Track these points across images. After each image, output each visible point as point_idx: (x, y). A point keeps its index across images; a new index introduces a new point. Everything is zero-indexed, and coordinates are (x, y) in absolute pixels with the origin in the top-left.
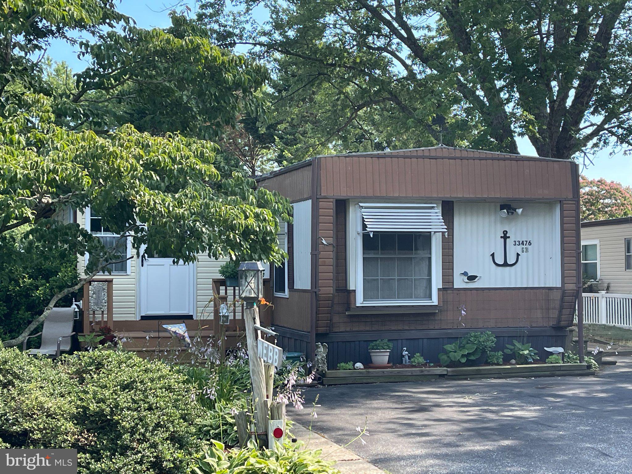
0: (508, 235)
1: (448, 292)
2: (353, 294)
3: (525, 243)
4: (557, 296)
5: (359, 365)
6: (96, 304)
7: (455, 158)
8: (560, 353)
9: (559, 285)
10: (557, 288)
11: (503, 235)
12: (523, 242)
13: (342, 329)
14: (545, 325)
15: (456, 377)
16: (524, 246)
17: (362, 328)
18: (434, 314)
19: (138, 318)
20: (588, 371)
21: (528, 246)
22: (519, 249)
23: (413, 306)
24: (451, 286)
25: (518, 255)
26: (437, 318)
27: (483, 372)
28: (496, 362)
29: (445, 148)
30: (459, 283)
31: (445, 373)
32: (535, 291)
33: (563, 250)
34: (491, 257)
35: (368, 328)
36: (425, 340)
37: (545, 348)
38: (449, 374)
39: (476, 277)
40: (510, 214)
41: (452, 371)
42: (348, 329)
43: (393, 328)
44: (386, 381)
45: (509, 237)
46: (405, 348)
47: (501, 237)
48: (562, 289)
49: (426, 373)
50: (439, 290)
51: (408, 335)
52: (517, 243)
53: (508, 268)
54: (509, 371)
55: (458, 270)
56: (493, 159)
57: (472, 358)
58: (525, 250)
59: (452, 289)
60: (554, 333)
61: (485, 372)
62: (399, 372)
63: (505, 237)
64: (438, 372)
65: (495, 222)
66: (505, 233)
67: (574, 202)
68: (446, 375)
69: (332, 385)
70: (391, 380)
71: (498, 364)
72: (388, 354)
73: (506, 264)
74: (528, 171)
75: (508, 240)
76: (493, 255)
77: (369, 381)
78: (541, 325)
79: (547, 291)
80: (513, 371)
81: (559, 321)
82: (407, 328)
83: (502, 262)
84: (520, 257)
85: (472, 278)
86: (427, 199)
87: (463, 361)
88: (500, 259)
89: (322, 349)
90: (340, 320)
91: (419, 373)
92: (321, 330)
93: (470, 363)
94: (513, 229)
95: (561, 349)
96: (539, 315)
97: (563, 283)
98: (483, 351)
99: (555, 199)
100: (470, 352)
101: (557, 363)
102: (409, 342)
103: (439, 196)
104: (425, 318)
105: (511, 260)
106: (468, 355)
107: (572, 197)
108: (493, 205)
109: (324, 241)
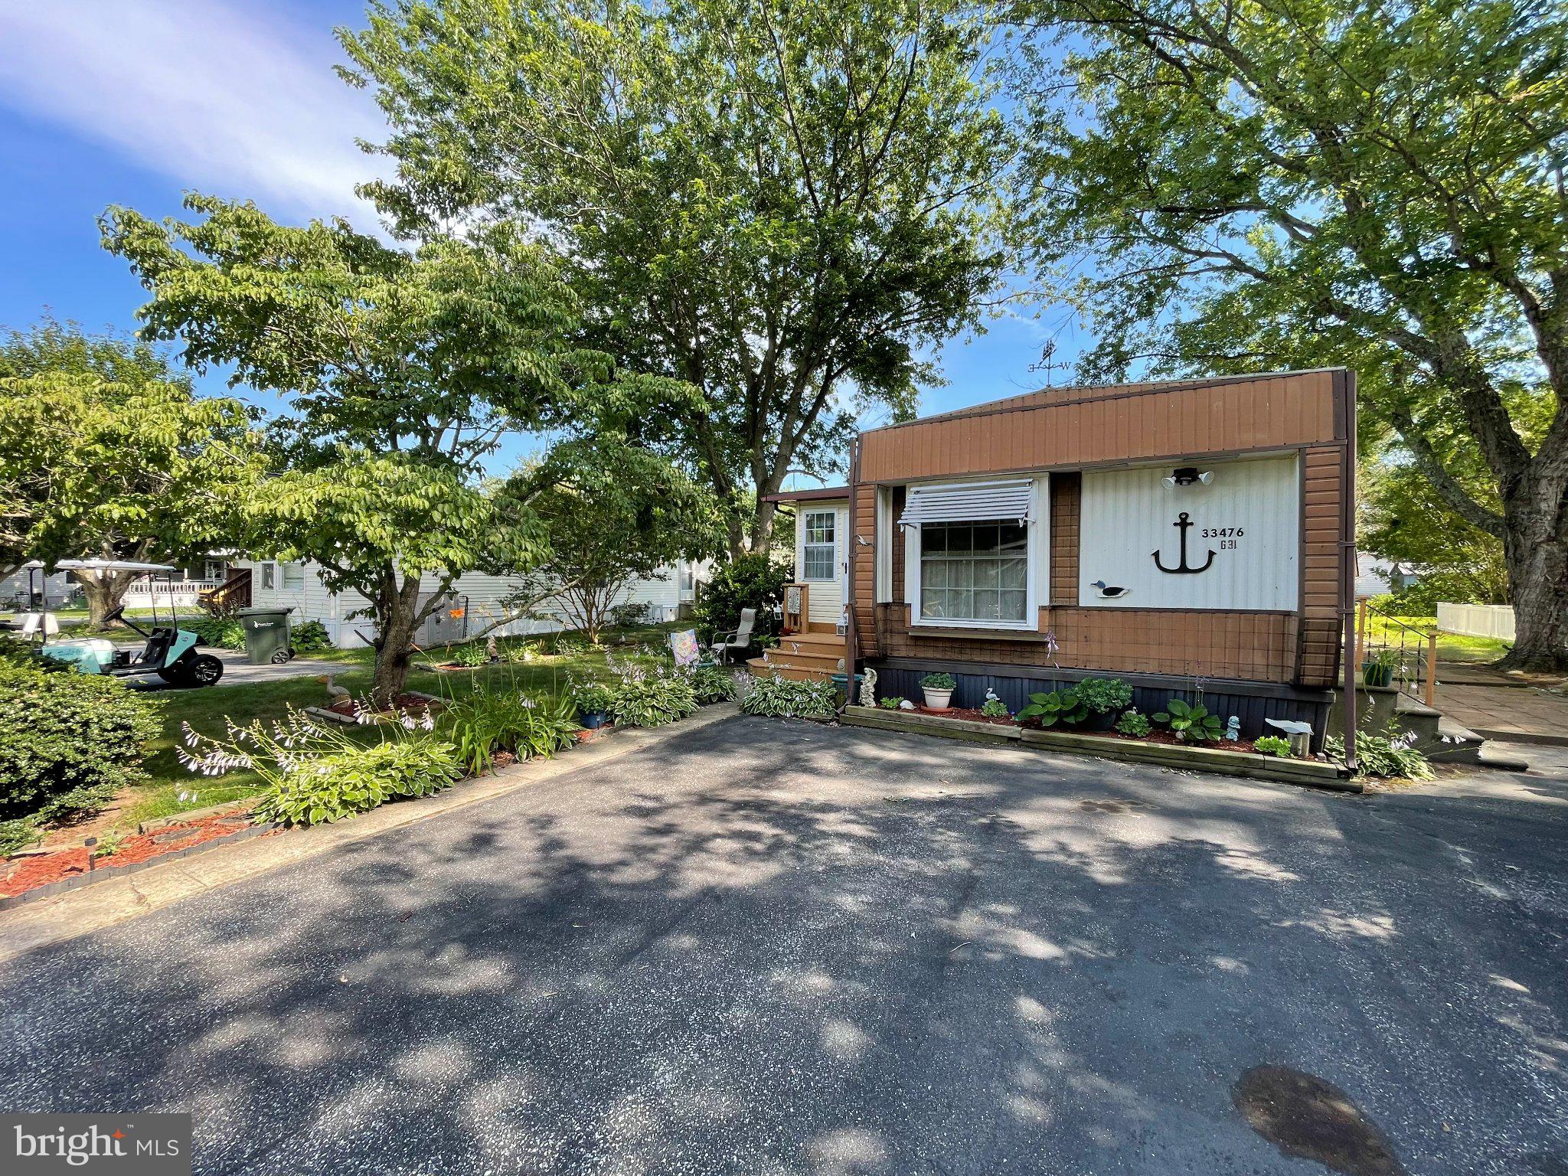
1: (1068, 612)
2: (907, 609)
3: (1228, 532)
4: (1293, 627)
5: (906, 704)
6: (792, 607)
7: (1067, 404)
8: (1302, 734)
9: (1295, 609)
10: (1291, 614)
11: (1179, 521)
12: (1224, 530)
13: (903, 654)
14: (1271, 678)
15: (1036, 745)
16: (1227, 539)
17: (930, 654)
18: (1041, 643)
20: (1342, 782)
21: (1234, 537)
22: (1214, 544)
23: (996, 630)
24: (1075, 604)
25: (1211, 554)
26: (1047, 649)
28: (1128, 732)
30: (1090, 597)
31: (1018, 736)
32: (1251, 616)
33: (1303, 541)
34: (1153, 557)
35: (939, 656)
36: (1026, 681)
37: (1268, 720)
38: (1023, 739)
39: (1121, 589)
40: (1185, 483)
41: (1031, 736)
42: (912, 655)
44: (922, 732)
45: (1192, 524)
46: (991, 689)
47: (1176, 524)
48: (1301, 617)
49: (985, 731)
50: (1042, 608)
51: (997, 671)
52: (1210, 533)
53: (1189, 576)
54: (1142, 752)
55: (1086, 578)
57: (1071, 720)
58: (1227, 545)
59: (1077, 608)
60: (1292, 695)
61: (1093, 747)
62: (947, 723)
63: (1184, 523)
64: (1005, 733)
65: (1164, 499)
66: (1184, 516)
67: (1337, 448)
68: (1020, 739)
69: (849, 725)
71: (1133, 736)
72: (950, 694)
73: (1183, 569)
74: (1221, 404)
75: (1189, 529)
76: (1156, 555)
77: (897, 728)
78: (1262, 677)
79: (1280, 617)
80: (1149, 753)
81: (1299, 675)
82: (997, 660)
83: (1177, 566)
84: (1215, 558)
85: (1112, 592)
86: (1020, 472)
87: (1048, 722)
88: (1172, 561)
89: (868, 677)
90: (901, 642)
91: (973, 729)
92: (869, 652)
93: (1061, 726)
94: (1202, 510)
95: (1305, 727)
96: (1259, 659)
97: (1302, 603)
98: (1093, 712)
99: (1285, 447)
100: (1066, 708)
101: (1273, 754)
102: (998, 681)
103: (1037, 464)
104: (1029, 649)
105: (1195, 561)
106: (1061, 714)
107: (1331, 438)
108: (1159, 472)
109: (862, 541)
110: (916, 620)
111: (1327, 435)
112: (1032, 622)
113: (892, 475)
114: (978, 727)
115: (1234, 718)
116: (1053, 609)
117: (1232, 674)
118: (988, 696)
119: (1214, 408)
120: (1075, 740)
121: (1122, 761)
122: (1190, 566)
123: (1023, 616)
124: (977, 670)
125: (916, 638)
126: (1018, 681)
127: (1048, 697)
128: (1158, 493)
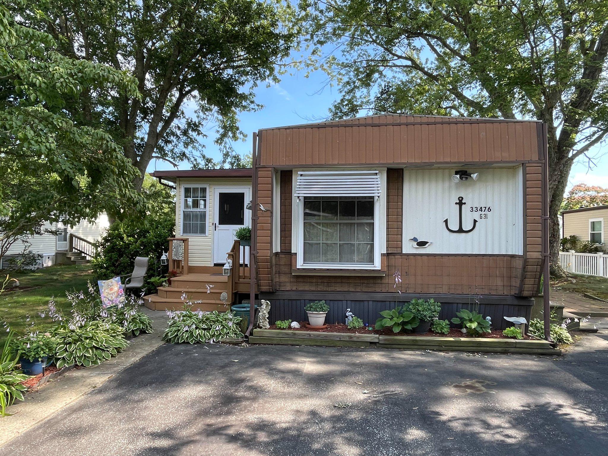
0: (463, 202)
1: (396, 257)
2: (293, 257)
3: (483, 209)
4: (519, 264)
5: (295, 324)
6: (176, 255)
7: (400, 125)
8: (521, 324)
9: (521, 253)
10: (519, 256)
11: (458, 202)
12: (481, 208)
13: (288, 289)
14: (505, 293)
15: (389, 346)
16: (483, 213)
17: (307, 288)
18: (381, 278)
19: (213, 265)
21: (486, 212)
22: (476, 215)
23: (354, 270)
24: (400, 252)
25: (475, 221)
26: (384, 281)
27: (420, 343)
28: (440, 332)
29: (389, 115)
30: (408, 248)
31: (377, 341)
32: (495, 258)
33: (525, 215)
34: (445, 223)
35: (313, 288)
36: (371, 303)
37: (505, 318)
38: (380, 342)
39: (427, 243)
40: (464, 179)
41: (385, 340)
42: (294, 288)
43: (338, 289)
44: (312, 344)
45: (465, 203)
46: (349, 310)
47: (456, 203)
48: (524, 258)
49: (355, 339)
50: (383, 255)
51: (352, 297)
52: (474, 209)
53: (463, 235)
54: (452, 344)
55: (407, 235)
56: (442, 123)
57: (409, 327)
58: (483, 217)
59: (401, 254)
60: (516, 302)
61: (424, 344)
62: (326, 336)
63: (461, 203)
64: (369, 340)
65: (450, 187)
66: (461, 200)
67: (540, 165)
68: (378, 343)
69: (257, 344)
70: (318, 344)
71: (442, 334)
72: (325, 315)
73: (461, 230)
74: (484, 134)
75: (463, 206)
76: (446, 221)
77: (294, 343)
78: (501, 293)
79: (509, 258)
80: (456, 345)
81: (521, 290)
82: (352, 289)
83: (457, 228)
84: (477, 223)
85: (422, 244)
86: (369, 166)
87: (397, 330)
88: (455, 227)
89: (264, 306)
90: (287, 280)
91: (347, 339)
92: (264, 288)
93: (404, 332)
94: (470, 196)
95: (523, 320)
96: (499, 282)
97: (525, 251)
98: (422, 321)
99: (516, 162)
100: (406, 320)
101: (514, 338)
102: (353, 303)
103: (381, 162)
104: (371, 281)
105: (467, 226)
106: (404, 323)
107: (537, 159)
108: (447, 171)
109: (262, 208)
110: (300, 263)
111: (535, 157)
112: (377, 264)
113: (283, 163)
114: (351, 337)
115: (489, 318)
116: (388, 254)
117: (487, 292)
118: (348, 314)
119: (481, 136)
120: (413, 340)
121: (441, 351)
122: (464, 229)
123: (371, 260)
124: (339, 297)
125: (297, 277)
126: (366, 303)
127: (391, 313)
128: (447, 184)
